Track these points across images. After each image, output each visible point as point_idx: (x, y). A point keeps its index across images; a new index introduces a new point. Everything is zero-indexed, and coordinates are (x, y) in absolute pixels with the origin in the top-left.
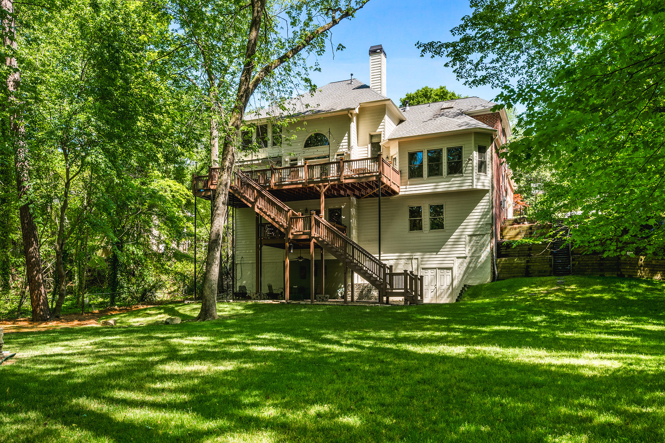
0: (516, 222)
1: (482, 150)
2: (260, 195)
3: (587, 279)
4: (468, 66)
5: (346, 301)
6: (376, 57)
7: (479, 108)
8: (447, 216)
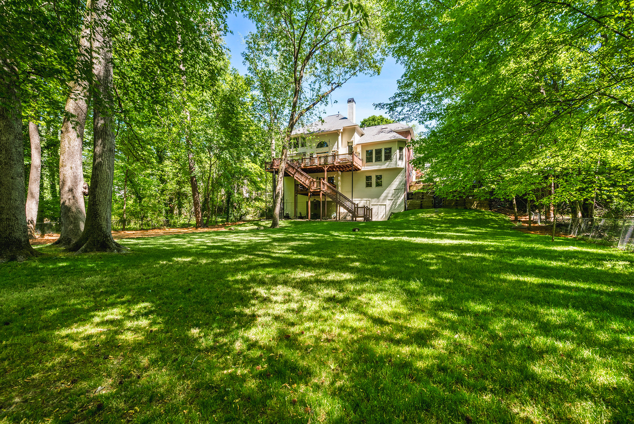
0: (417, 183)
1: (401, 149)
2: (297, 171)
3: (449, 210)
4: (396, 114)
5: (336, 220)
6: (350, 104)
7: (400, 129)
8: (384, 180)
